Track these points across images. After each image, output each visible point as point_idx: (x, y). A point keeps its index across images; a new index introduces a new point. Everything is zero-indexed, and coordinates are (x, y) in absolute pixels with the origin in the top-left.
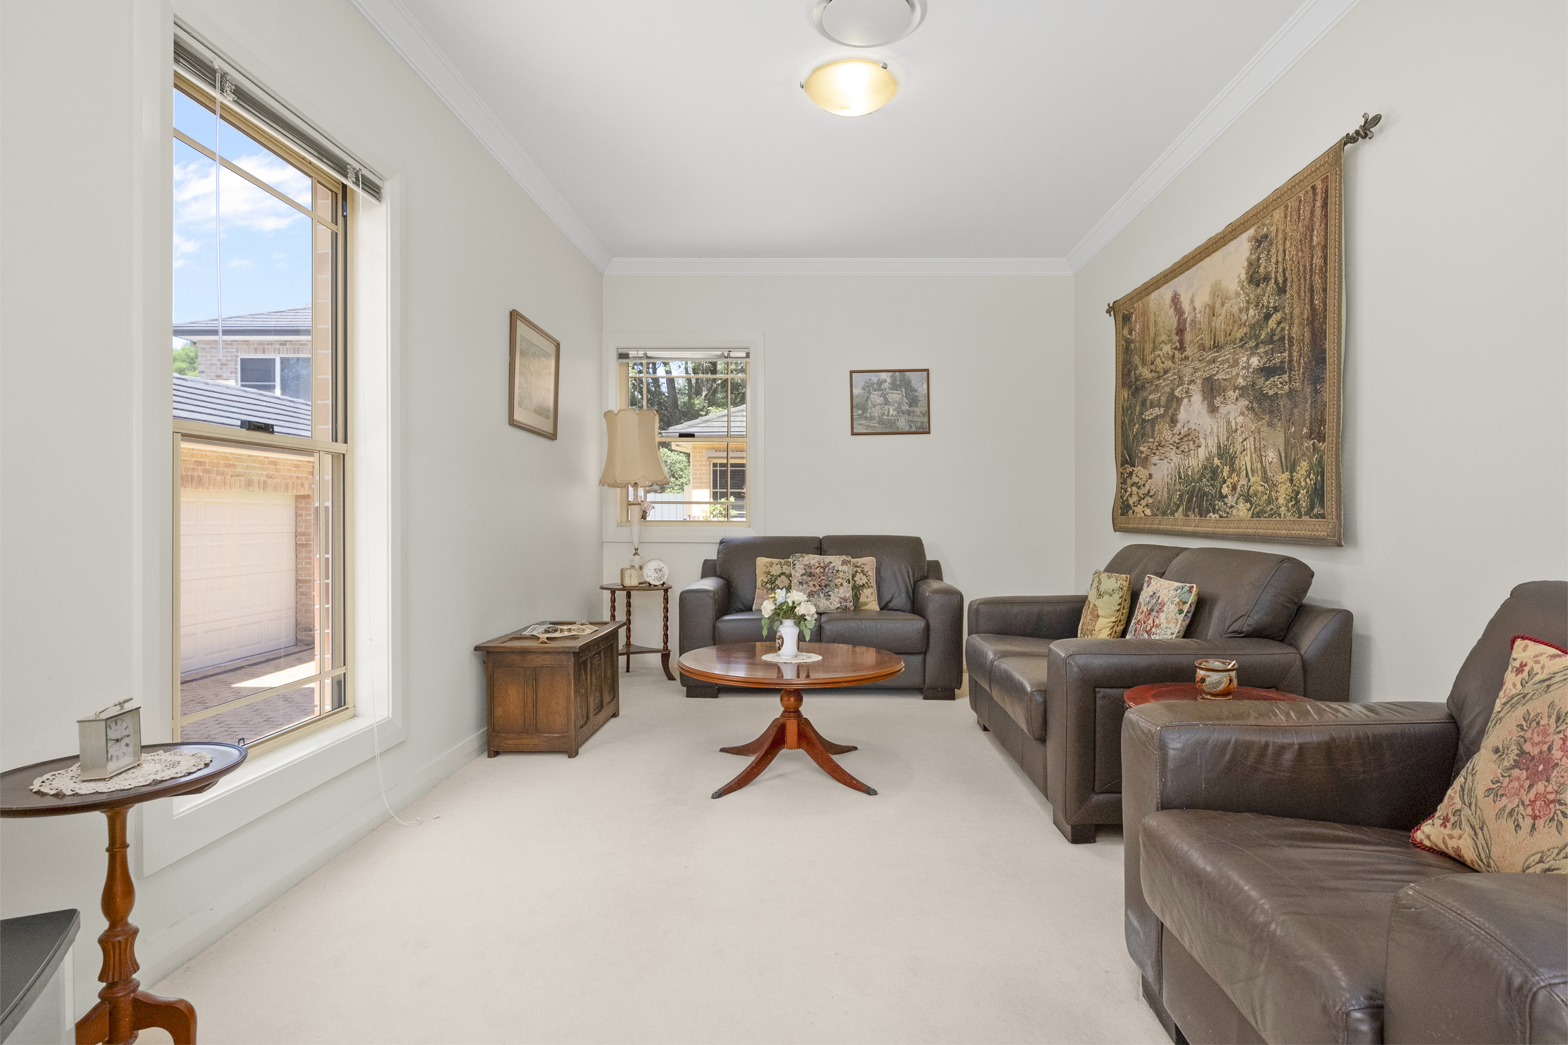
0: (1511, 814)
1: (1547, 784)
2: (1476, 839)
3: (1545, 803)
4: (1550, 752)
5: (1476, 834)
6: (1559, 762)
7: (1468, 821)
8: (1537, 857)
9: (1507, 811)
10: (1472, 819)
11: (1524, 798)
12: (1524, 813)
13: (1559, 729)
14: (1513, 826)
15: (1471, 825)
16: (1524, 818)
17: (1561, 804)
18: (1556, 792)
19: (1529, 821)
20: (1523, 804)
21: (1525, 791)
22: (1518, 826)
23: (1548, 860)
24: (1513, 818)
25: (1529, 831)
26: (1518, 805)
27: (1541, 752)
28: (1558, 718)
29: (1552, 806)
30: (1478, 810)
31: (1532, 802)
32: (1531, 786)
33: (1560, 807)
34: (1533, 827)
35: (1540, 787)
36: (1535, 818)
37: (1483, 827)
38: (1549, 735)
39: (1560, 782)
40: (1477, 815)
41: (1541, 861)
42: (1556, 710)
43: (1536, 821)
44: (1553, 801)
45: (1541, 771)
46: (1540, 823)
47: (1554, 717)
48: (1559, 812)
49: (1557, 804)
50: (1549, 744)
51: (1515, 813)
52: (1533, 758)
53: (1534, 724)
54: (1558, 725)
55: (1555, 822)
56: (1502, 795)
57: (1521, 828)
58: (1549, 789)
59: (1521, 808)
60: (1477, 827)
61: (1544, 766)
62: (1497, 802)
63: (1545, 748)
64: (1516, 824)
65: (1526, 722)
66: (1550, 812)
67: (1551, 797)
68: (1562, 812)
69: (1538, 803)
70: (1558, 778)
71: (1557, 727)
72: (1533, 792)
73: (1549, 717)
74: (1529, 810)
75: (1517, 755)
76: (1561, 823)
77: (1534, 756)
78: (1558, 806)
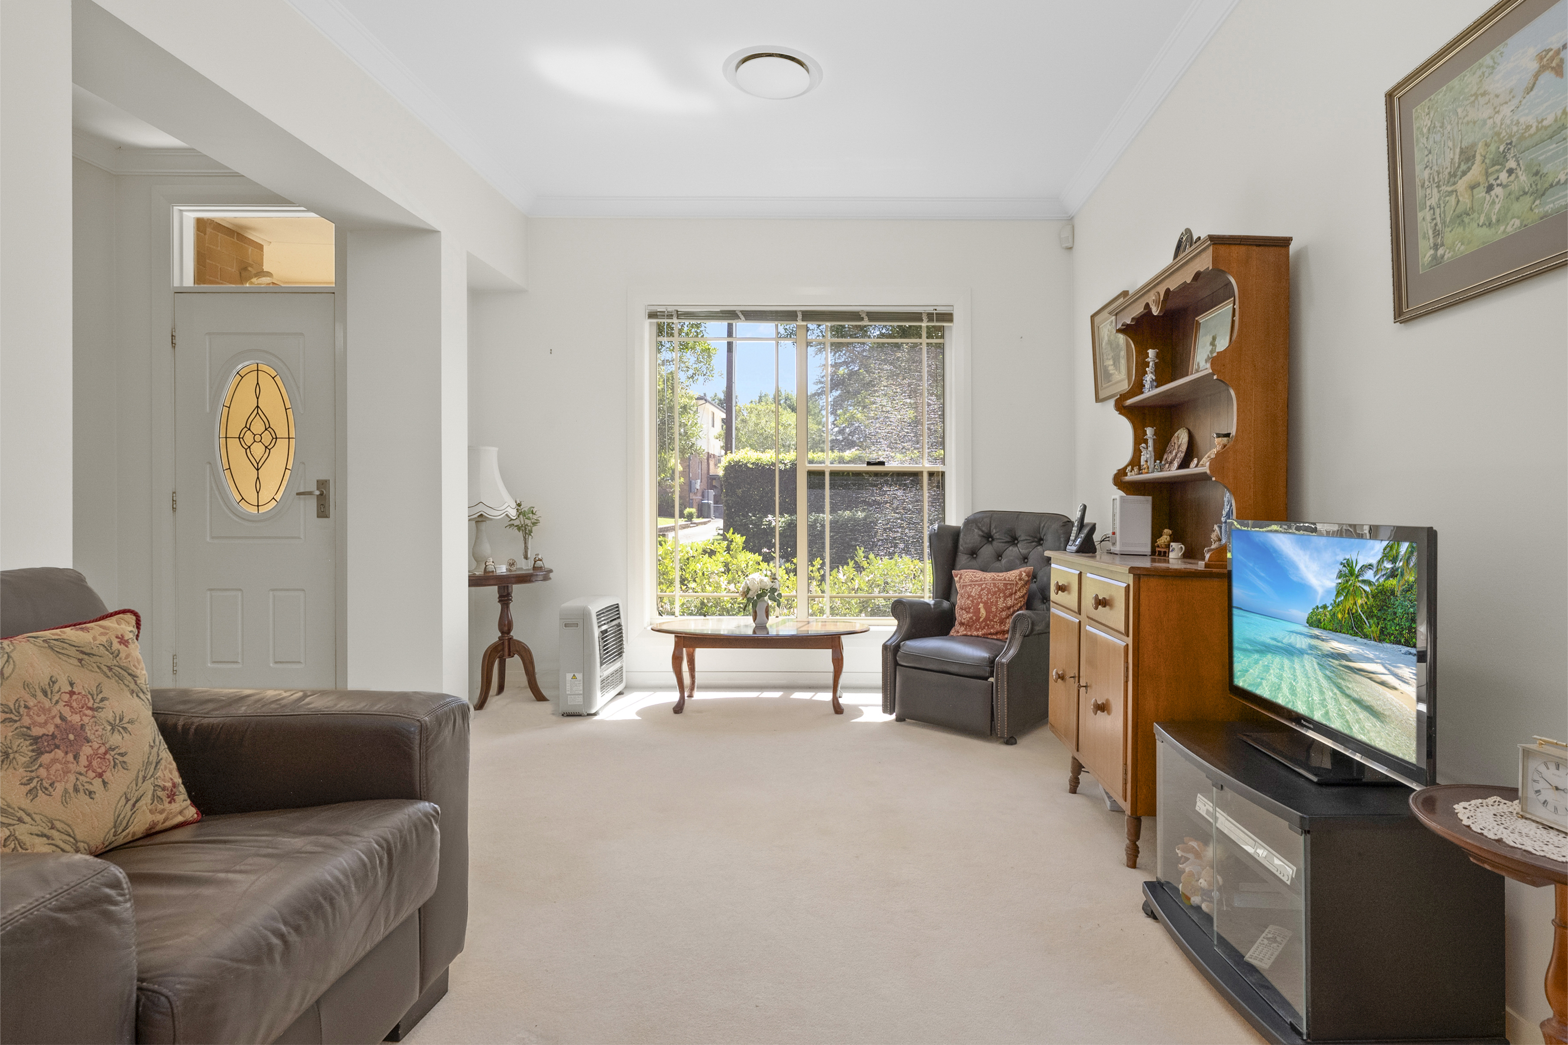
0: (76, 790)
1: (90, 744)
2: (53, 842)
3: (101, 758)
4: (66, 721)
5: (48, 837)
6: (82, 722)
7: (31, 834)
8: (123, 800)
9: (71, 790)
10: (35, 830)
11: (78, 769)
12: (89, 780)
13: (54, 701)
14: (87, 797)
15: (37, 835)
16: (91, 784)
17: (113, 750)
18: (103, 744)
19: (98, 782)
20: (81, 774)
21: (73, 763)
22: (91, 794)
23: (132, 795)
24: (81, 791)
25: (103, 789)
26: (77, 779)
27: (57, 726)
28: (45, 693)
29: (108, 756)
30: (34, 816)
31: (89, 766)
32: (76, 757)
33: (115, 752)
34: (105, 783)
35: (86, 750)
36: (100, 775)
37: (53, 824)
38: (50, 710)
39: (99, 736)
40: (39, 822)
41: (128, 800)
42: (37, 687)
43: (104, 777)
44: (105, 754)
45: (75, 739)
46: (107, 776)
47: (40, 694)
48: (116, 756)
49: (111, 752)
50: (58, 715)
51: (80, 786)
52: (53, 736)
53: (22, 710)
54: (49, 697)
55: (119, 765)
56: (52, 785)
57: (95, 792)
58: (96, 746)
59: (81, 778)
60: (46, 831)
61: (73, 734)
62: (53, 793)
63: (58, 721)
64: (87, 793)
65: (12, 712)
66: (109, 762)
67: (102, 750)
68: (119, 754)
69: (95, 763)
70: (94, 734)
71: (50, 700)
72: (83, 760)
73: (34, 696)
74: (91, 774)
75: (31, 745)
76: (124, 762)
77: (53, 733)
78: (113, 753)
